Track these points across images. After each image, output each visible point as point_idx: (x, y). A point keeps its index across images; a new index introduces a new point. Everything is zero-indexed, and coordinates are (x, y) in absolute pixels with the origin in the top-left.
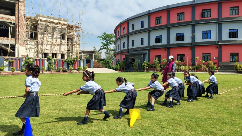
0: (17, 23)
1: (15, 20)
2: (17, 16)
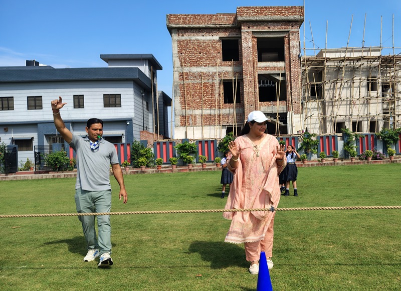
0: (288, 73)
1: (285, 67)
2: (287, 61)
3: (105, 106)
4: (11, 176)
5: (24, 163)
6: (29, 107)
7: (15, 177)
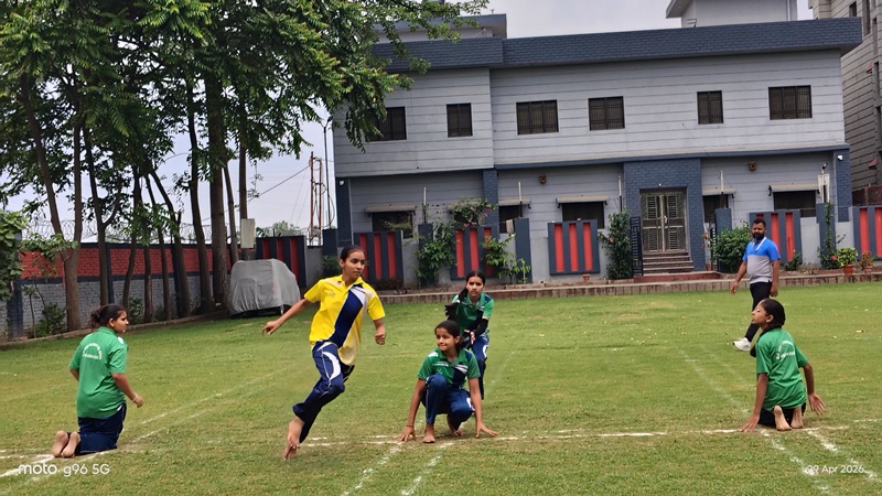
3: (774, 115)
6: (595, 124)
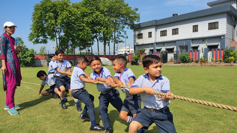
3: (209, 29)
4: (165, 64)
5: (170, 59)
6: (173, 34)
7: (166, 65)
